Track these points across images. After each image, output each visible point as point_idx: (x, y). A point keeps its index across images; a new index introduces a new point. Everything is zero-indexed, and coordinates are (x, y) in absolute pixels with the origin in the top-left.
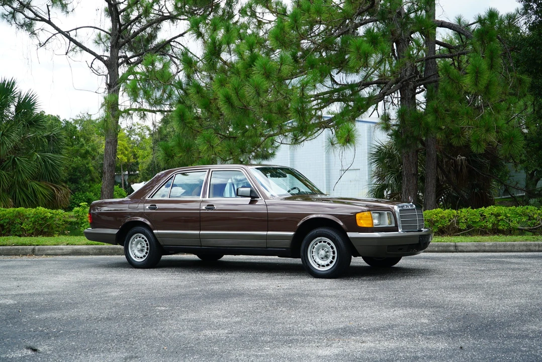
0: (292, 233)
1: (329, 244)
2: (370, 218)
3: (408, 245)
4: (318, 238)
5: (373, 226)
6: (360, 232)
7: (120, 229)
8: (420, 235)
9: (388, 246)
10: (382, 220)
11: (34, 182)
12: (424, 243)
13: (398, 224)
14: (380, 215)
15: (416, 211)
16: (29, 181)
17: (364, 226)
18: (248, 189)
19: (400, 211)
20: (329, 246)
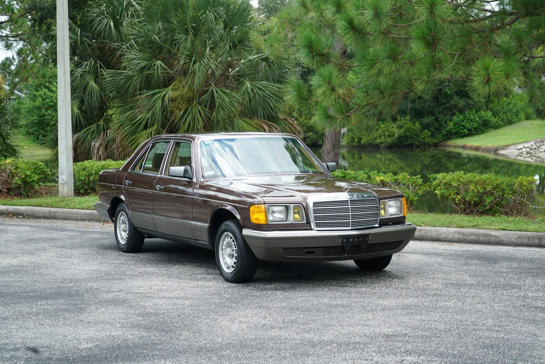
1: (233, 241)
2: (264, 214)
3: (322, 247)
4: (226, 233)
5: (267, 222)
6: (253, 230)
7: (111, 205)
8: (340, 236)
9: (283, 248)
10: (289, 215)
11: (242, 120)
12: (352, 246)
13: (311, 220)
14: (287, 208)
15: (349, 203)
16: (236, 119)
17: (256, 222)
18: (182, 168)
19: (315, 204)
20: (233, 243)
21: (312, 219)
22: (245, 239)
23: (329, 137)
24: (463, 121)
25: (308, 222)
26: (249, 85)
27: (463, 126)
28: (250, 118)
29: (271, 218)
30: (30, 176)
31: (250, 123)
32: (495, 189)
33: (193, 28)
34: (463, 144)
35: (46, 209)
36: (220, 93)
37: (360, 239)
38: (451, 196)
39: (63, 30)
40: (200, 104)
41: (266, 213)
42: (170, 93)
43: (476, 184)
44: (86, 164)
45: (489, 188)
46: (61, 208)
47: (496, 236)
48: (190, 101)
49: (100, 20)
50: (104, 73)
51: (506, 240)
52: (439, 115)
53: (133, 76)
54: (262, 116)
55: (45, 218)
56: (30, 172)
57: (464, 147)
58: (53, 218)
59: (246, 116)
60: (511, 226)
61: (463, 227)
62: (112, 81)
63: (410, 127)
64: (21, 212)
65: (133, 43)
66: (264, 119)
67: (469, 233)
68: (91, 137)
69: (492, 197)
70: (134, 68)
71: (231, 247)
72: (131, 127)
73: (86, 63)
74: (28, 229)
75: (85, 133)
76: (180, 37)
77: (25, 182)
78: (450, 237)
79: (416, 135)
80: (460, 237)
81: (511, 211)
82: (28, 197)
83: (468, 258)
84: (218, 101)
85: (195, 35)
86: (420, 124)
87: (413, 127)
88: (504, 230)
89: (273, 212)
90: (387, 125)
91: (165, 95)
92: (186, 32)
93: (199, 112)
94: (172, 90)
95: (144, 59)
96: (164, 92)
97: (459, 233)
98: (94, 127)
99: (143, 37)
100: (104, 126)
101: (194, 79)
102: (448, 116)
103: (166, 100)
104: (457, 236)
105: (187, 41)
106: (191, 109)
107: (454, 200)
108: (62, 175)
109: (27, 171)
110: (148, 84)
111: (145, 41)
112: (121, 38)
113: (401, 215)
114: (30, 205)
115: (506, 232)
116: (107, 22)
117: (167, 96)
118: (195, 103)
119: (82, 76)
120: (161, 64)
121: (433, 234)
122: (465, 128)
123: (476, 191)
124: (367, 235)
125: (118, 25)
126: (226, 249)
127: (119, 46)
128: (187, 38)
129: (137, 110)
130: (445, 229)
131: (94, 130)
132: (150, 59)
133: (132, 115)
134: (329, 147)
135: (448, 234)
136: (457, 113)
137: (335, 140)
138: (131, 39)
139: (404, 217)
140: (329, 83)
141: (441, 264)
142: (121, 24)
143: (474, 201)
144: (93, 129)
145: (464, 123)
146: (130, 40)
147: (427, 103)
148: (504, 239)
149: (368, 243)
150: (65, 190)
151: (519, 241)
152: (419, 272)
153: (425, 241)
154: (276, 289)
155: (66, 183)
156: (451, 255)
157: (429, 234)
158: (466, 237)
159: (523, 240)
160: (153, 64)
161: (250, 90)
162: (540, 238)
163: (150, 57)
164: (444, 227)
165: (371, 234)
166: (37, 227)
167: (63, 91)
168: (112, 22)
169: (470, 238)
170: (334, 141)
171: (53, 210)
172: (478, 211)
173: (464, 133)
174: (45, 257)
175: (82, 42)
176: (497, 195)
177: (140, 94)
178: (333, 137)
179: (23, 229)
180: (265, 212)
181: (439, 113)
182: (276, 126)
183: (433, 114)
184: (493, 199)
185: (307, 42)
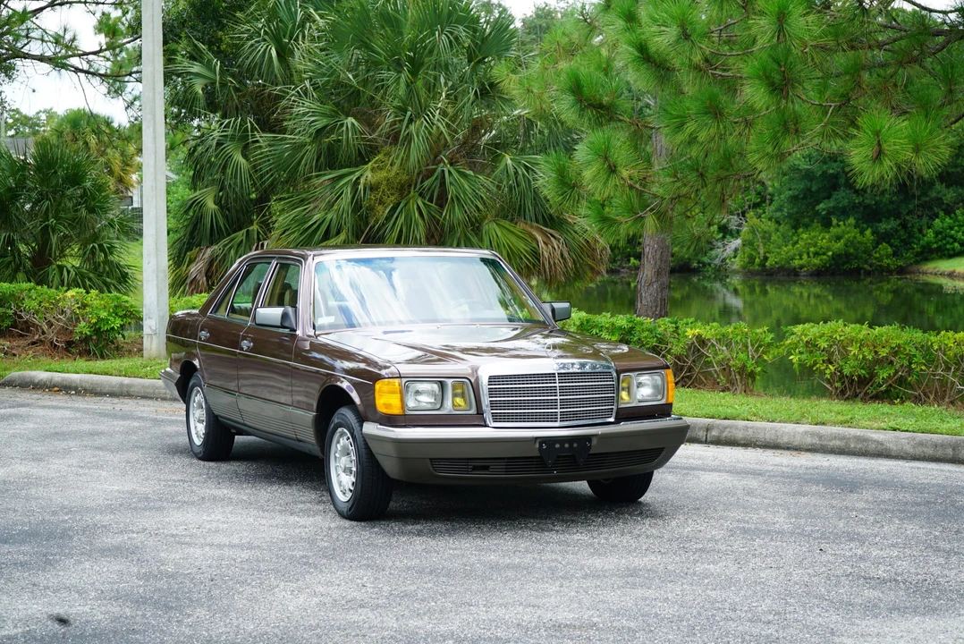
1: (351, 444)
2: (398, 395)
3: (503, 459)
4: (340, 429)
5: (404, 411)
6: (381, 424)
7: (181, 374)
8: (537, 438)
9: (431, 459)
10: (445, 397)
11: (497, 224)
12: (558, 457)
13: (484, 408)
14: (442, 385)
15: (557, 378)
16: (486, 222)
17: (384, 411)
18: (278, 311)
19: (492, 379)
20: (351, 448)
21: (486, 406)
22: (368, 441)
23: (650, 256)
24: (951, 228)
25: (480, 412)
26: (509, 162)
27: (952, 237)
28: (512, 220)
29: (411, 403)
30: (106, 321)
31: (512, 229)
32: (895, 354)
33: (411, 60)
34: (951, 269)
35: (115, 380)
36: (455, 175)
37: (575, 445)
38: (818, 366)
39: (153, 62)
40: (420, 195)
41: (403, 392)
42: (368, 174)
43: (861, 345)
44: (194, 301)
45: (883, 353)
46: (141, 377)
47: (878, 442)
48: (403, 189)
49: (252, 45)
50: (258, 138)
51: (895, 448)
52: (907, 218)
53: (303, 145)
54: (534, 218)
55: (113, 395)
56: (105, 314)
57: (951, 275)
58: (125, 396)
59: (505, 217)
60: (910, 422)
61: (823, 424)
62: (268, 153)
63: (855, 237)
64: (74, 385)
65: (308, 86)
66: (537, 222)
67: (831, 434)
68: (236, 253)
69: (891, 369)
70: (304, 130)
71: (348, 454)
72: (301, 234)
73: (227, 121)
74: (68, 413)
75: (225, 246)
76: (388, 75)
77: (97, 331)
78: (797, 442)
79: (865, 252)
80: (814, 441)
81: (925, 394)
82: (103, 357)
83: (808, 481)
84: (451, 191)
85: (414, 73)
86: (873, 233)
87: (859, 238)
88: (895, 430)
89: (417, 392)
90: (812, 234)
91: (358, 178)
92: (398, 66)
93: (419, 208)
94: (373, 170)
95: (324, 115)
96: (357, 174)
97: (813, 434)
98: (241, 235)
99: (324, 75)
100: (258, 233)
101: (409, 150)
102: (925, 220)
103: (361, 187)
104: (809, 440)
105: (398, 84)
106: (405, 205)
107: (822, 373)
108: (148, 320)
109: (102, 312)
110: (331, 158)
111: (328, 82)
112: (289, 76)
113: (663, 402)
114: (90, 373)
115: (897, 433)
116: (266, 49)
117: (362, 180)
118: (412, 193)
119: (219, 144)
120: (353, 124)
121: (767, 436)
122: (955, 240)
123: (861, 357)
124: (588, 438)
125: (284, 53)
126: (340, 458)
127: (284, 92)
128: (399, 78)
129: (312, 206)
130: (789, 427)
131: (242, 241)
132: (334, 115)
133: (304, 213)
134: (649, 273)
135: (794, 437)
136: (942, 214)
137: (661, 261)
138: (306, 79)
139: (670, 405)
140: (606, 158)
141: (750, 492)
142: (292, 53)
143: (859, 376)
144: (240, 239)
145: (953, 232)
146: (302, 81)
147: (887, 196)
148: (892, 446)
149: (591, 452)
150: (154, 346)
151: (919, 451)
152: (701, 506)
153: (754, 448)
154: (419, 534)
155: (155, 334)
156: (783, 475)
157: (761, 436)
158: (825, 443)
159: (925, 450)
160: (339, 123)
161: (511, 171)
162: (955, 447)
163: (333, 111)
164: (791, 422)
165: (596, 435)
166: (86, 411)
167: (152, 170)
168: (273, 48)
169: (831, 444)
170: (658, 262)
171: (126, 381)
172: (866, 394)
173: (953, 249)
174: (56, 466)
175: (223, 85)
176: (898, 365)
177: (317, 176)
178: (658, 256)
179: (59, 414)
180: (401, 393)
181: (908, 214)
182: (557, 235)
183: (897, 216)
184: (892, 372)
185: (572, 82)
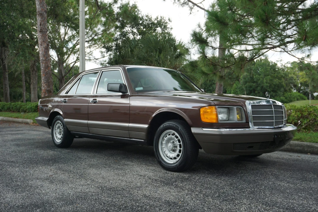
0: (146, 126)
1: (177, 137)
2: (215, 114)
3: (259, 143)
4: (167, 131)
5: (218, 121)
7: (49, 117)
8: (274, 133)
10: (231, 116)
13: (249, 120)
14: (229, 110)
15: (273, 107)
17: (206, 121)
18: (118, 85)
19: (252, 107)
20: (176, 139)
21: (250, 118)
22: (194, 135)
25: (247, 122)
29: (220, 118)
71: (173, 142)
126: (166, 144)
